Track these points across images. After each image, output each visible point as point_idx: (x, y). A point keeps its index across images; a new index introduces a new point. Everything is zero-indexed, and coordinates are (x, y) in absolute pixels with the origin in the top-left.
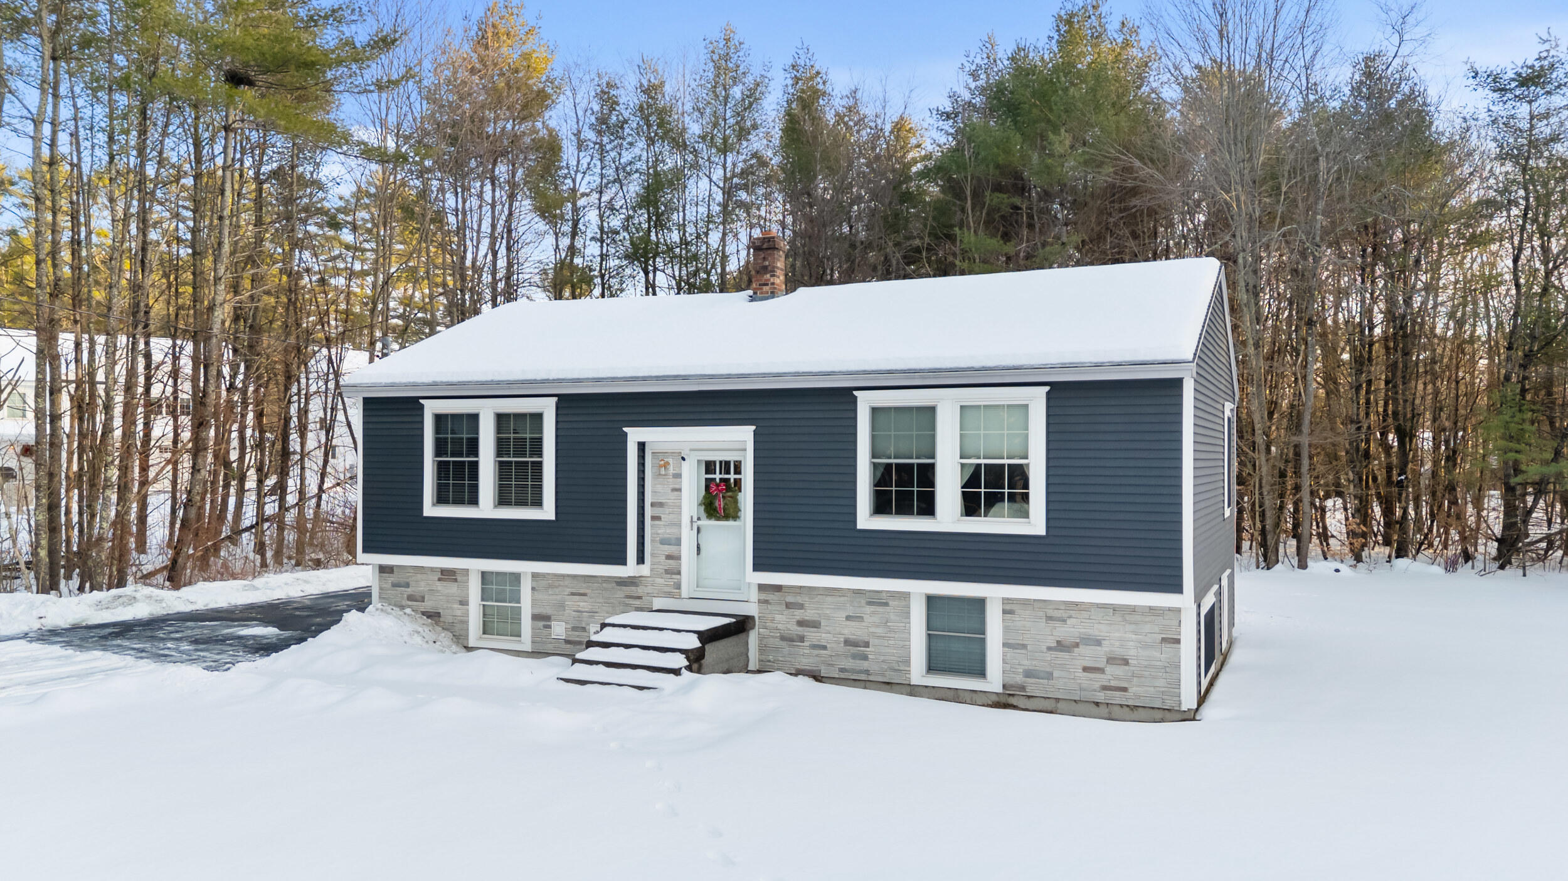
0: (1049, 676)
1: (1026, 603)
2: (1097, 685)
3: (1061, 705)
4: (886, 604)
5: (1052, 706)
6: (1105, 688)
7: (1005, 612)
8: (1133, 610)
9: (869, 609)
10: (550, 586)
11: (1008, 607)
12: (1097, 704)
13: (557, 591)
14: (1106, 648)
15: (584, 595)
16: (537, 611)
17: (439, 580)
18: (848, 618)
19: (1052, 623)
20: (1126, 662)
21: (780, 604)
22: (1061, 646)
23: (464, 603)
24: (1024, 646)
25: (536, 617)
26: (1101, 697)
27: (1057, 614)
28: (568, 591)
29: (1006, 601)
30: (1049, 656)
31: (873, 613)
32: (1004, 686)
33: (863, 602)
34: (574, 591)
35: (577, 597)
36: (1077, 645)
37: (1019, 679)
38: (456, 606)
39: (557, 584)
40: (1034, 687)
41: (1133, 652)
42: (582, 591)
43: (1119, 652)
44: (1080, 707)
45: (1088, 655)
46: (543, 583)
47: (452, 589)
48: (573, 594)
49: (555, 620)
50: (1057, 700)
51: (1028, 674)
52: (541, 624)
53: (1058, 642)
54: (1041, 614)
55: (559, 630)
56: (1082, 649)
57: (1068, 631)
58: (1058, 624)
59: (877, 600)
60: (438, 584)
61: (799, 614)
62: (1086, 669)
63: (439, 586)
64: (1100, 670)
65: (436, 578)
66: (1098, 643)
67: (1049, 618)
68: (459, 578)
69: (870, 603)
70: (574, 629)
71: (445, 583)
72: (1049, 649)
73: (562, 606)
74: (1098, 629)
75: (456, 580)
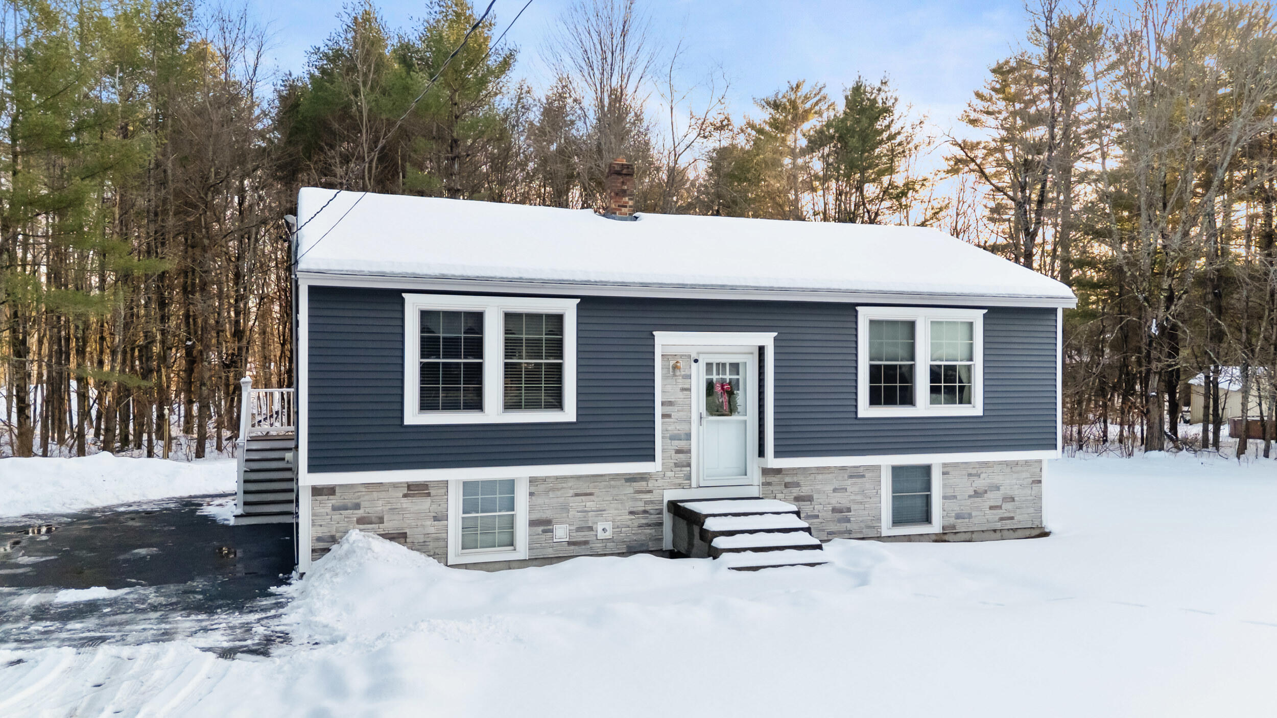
0: (970, 516)
1: (956, 465)
2: (997, 518)
3: (974, 536)
4: (863, 476)
5: (970, 537)
6: (1002, 519)
7: (944, 473)
8: (1017, 463)
9: (850, 481)
10: (553, 490)
11: (946, 470)
12: (995, 531)
13: (559, 493)
14: (1003, 491)
15: (591, 494)
16: (536, 516)
17: (405, 496)
18: (835, 490)
19: (972, 478)
20: (1013, 500)
21: (780, 485)
22: (977, 494)
23: (440, 517)
24: (955, 497)
25: (533, 523)
26: (998, 526)
27: (974, 471)
28: (571, 492)
29: (945, 465)
30: (969, 502)
31: (854, 484)
32: (943, 528)
33: (846, 476)
34: (579, 491)
35: (583, 498)
36: (986, 492)
37: (952, 521)
38: (429, 523)
39: (560, 486)
40: (961, 526)
41: (1016, 493)
42: (588, 491)
43: (1010, 493)
44: (986, 535)
45: (993, 498)
46: (542, 487)
47: (423, 504)
48: (577, 495)
49: (557, 523)
50: (973, 532)
51: (958, 517)
52: (540, 529)
53: (975, 491)
54: (964, 472)
55: (561, 532)
56: (989, 495)
57: (980, 483)
58: (975, 478)
59: (856, 474)
60: (404, 500)
61: (795, 492)
62: (991, 508)
63: (406, 503)
64: (1000, 507)
65: (401, 495)
66: (998, 488)
67: (970, 475)
68: (433, 492)
69: (851, 477)
70: (579, 529)
71: (415, 500)
72: (970, 496)
73: (565, 508)
74: (997, 479)
75: (429, 495)
